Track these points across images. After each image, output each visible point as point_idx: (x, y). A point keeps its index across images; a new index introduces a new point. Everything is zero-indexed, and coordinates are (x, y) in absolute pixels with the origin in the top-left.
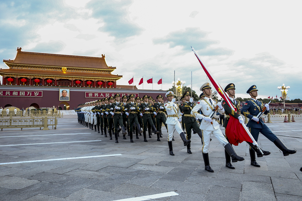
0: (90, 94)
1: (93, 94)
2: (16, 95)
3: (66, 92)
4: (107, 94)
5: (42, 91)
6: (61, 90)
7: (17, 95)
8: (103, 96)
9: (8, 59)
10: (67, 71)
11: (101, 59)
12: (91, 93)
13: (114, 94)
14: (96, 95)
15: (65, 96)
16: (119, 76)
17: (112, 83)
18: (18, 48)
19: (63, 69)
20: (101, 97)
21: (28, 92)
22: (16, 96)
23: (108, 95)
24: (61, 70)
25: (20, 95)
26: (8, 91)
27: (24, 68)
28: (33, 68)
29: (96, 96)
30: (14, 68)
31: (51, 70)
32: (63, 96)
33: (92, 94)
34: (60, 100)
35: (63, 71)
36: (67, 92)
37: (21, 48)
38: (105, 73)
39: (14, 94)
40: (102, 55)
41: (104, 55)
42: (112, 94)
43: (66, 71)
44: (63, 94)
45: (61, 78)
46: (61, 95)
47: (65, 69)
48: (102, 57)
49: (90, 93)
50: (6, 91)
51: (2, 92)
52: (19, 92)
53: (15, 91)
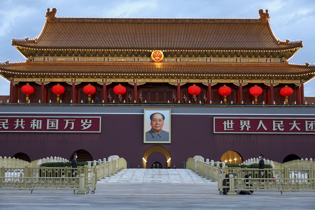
0: (228, 123)
1: (237, 122)
2: (37, 128)
3: (161, 117)
4: (278, 121)
5: (100, 117)
6: (148, 113)
7: (40, 128)
8: (266, 129)
9: (23, 38)
10: (166, 60)
11: (258, 24)
12: (230, 120)
13: (297, 121)
14: (243, 124)
15: (159, 129)
16: (311, 67)
17: (291, 90)
18: (49, 9)
19: (154, 56)
20: (259, 131)
21: (67, 121)
22: (39, 130)
23: (279, 126)
24: (148, 60)
25: (48, 128)
26: (20, 119)
27: (59, 59)
28: (80, 58)
29: (245, 127)
30: (39, 59)
31: (123, 60)
32: (153, 131)
33: (232, 123)
34: (145, 142)
35: (153, 61)
36: (164, 118)
37: (54, 10)
38: (269, 61)
39: (33, 125)
40: (261, 12)
41: (265, 12)
42: (292, 121)
43: (161, 62)
44: (154, 123)
45: (148, 81)
46: (147, 127)
47: (160, 57)
48: (260, 17)
49: (226, 120)
50: (15, 119)
51: (7, 120)
52: (44, 121)
53: (37, 119)
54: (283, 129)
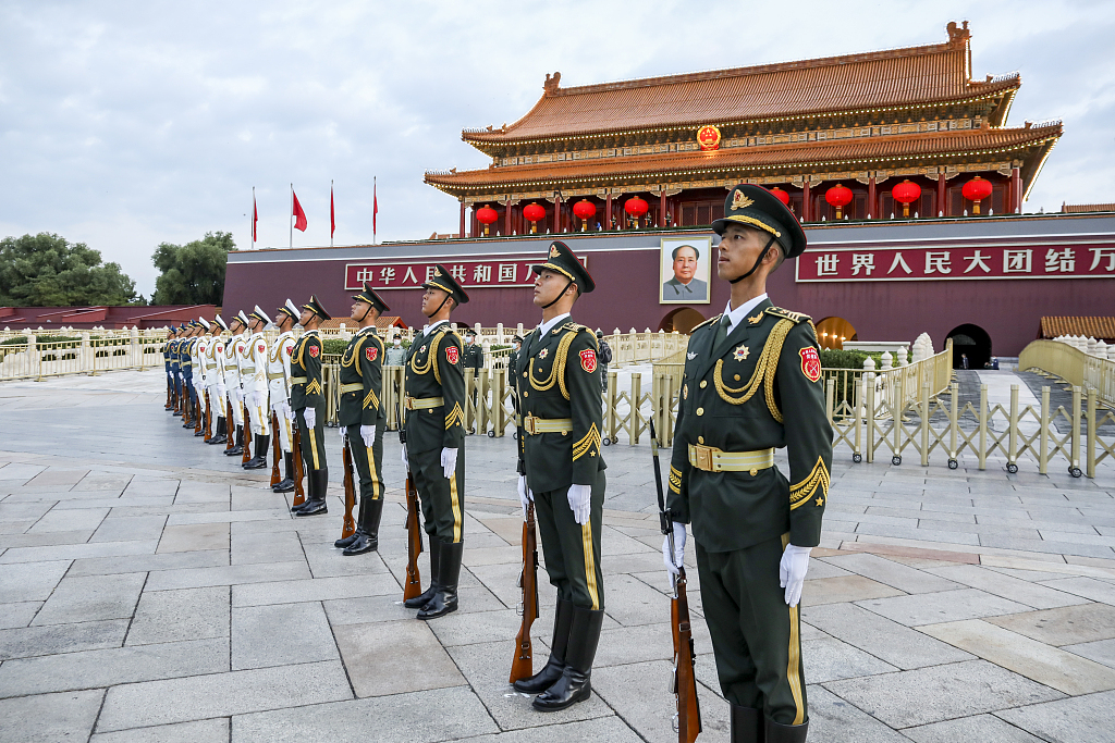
0: (827, 261)
1: (845, 259)
2: (484, 280)
3: (692, 253)
4: (938, 253)
5: (585, 258)
6: (667, 246)
7: (489, 280)
8: (908, 271)
9: (482, 127)
10: (728, 143)
11: (945, 53)
12: (831, 253)
13: (984, 251)
14: (858, 262)
15: (688, 276)
16: (1035, 130)
17: (989, 187)
18: (548, 75)
19: (703, 139)
20: (893, 274)
22: (486, 283)
23: (939, 264)
24: (695, 146)
25: (500, 280)
26: (458, 265)
27: (541, 159)
28: (575, 154)
29: (863, 268)
30: (509, 162)
31: (649, 151)
32: (677, 280)
33: (835, 260)
34: (662, 301)
35: (702, 149)
36: (697, 255)
37: (557, 76)
38: (943, 128)
39: (478, 275)
40: (951, 27)
41: (960, 26)
42: (971, 252)
43: (716, 148)
44: (680, 265)
45: (686, 186)
46: (667, 273)
47: (715, 138)
48: (948, 40)
49: (822, 254)
50: (451, 265)
52: (495, 266)
53: (484, 264)
54: (948, 270)
